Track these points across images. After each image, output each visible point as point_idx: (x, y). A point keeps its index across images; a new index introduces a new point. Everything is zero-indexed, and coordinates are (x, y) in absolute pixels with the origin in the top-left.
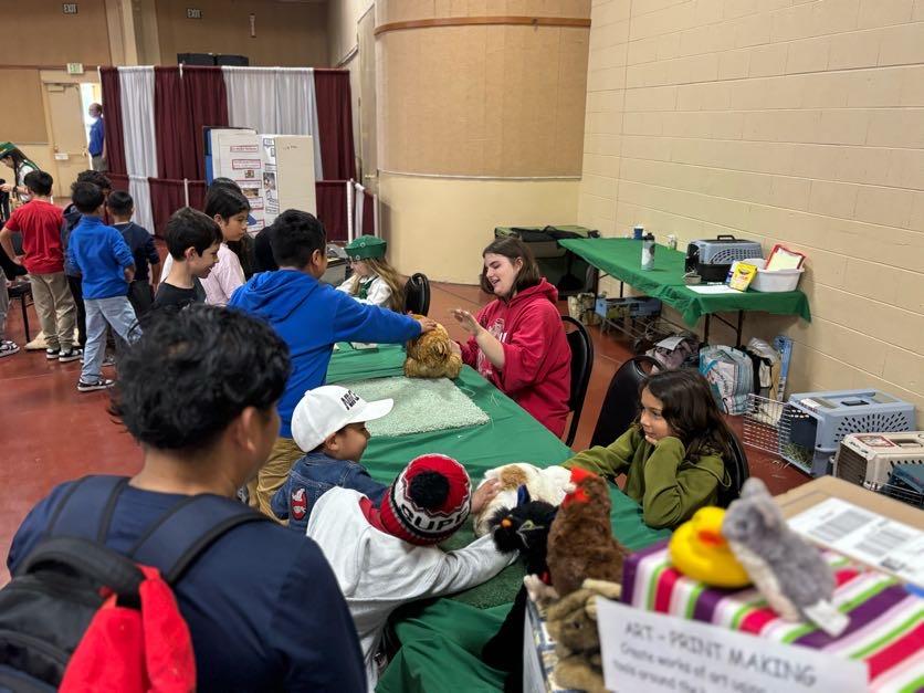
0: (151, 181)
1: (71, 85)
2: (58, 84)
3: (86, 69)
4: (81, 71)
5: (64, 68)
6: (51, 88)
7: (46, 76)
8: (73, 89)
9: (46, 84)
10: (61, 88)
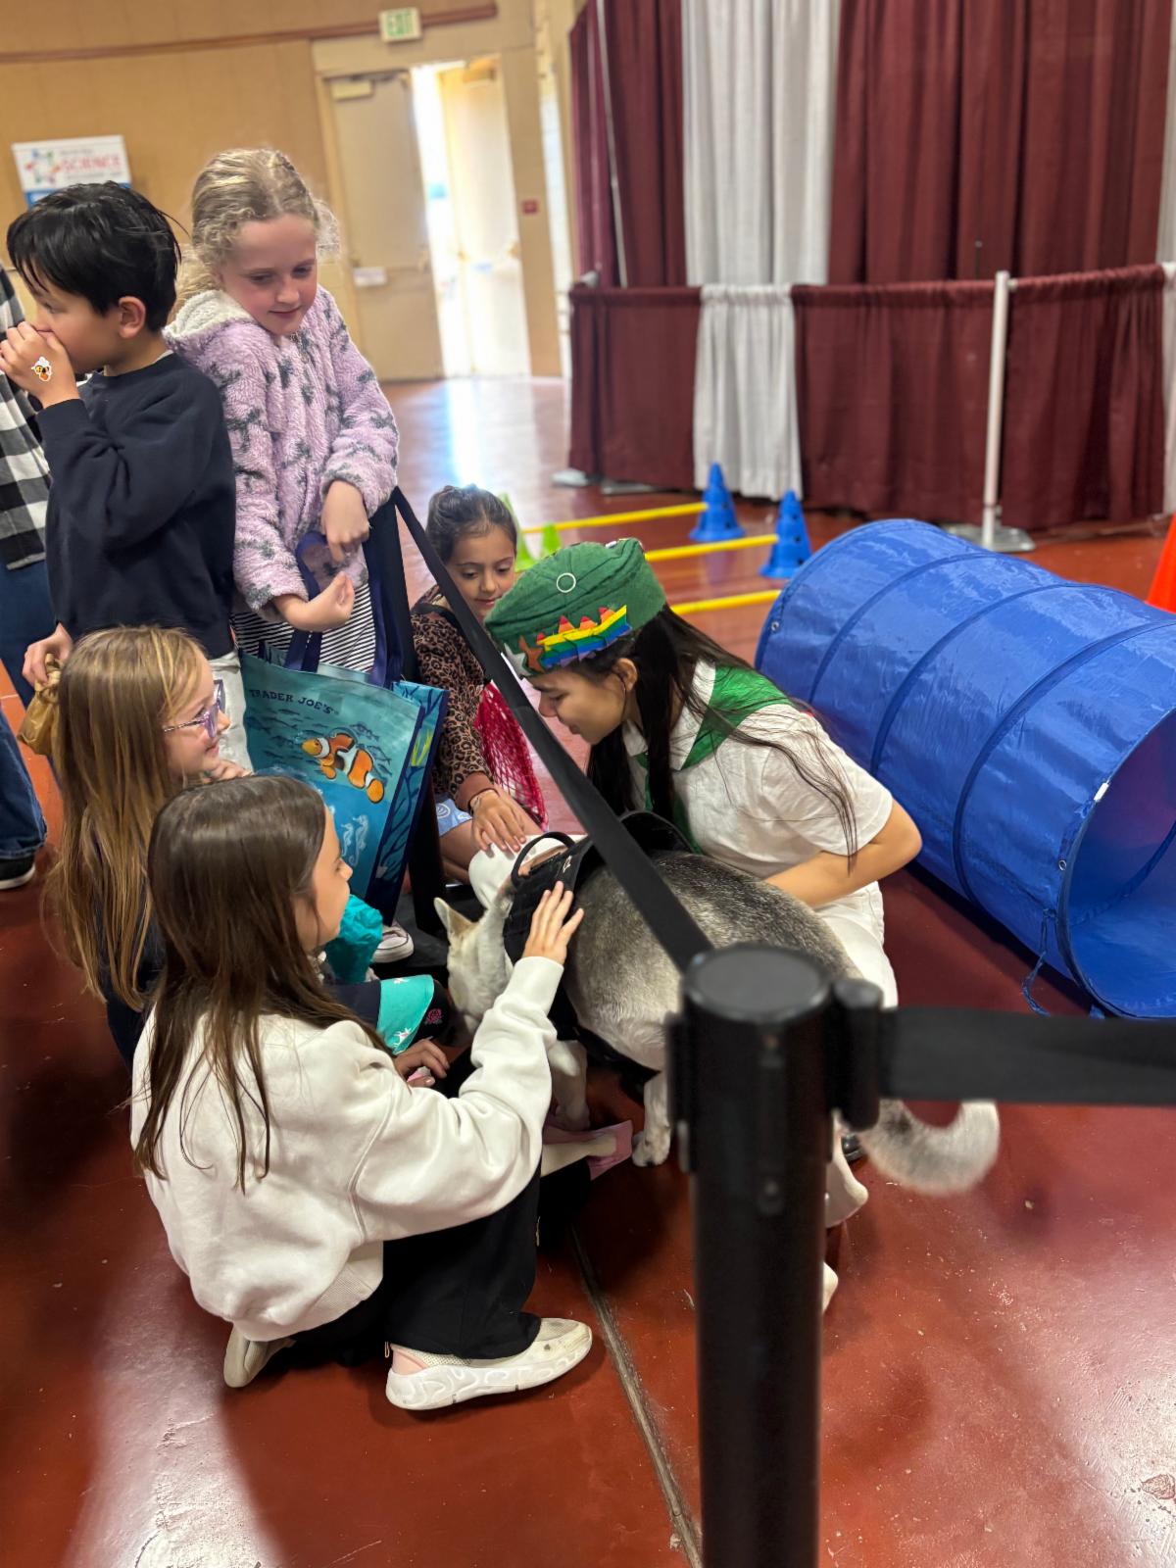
0: (801, 298)
1: (388, 76)
2: (356, 78)
3: (428, 22)
4: (414, 31)
5: (372, 29)
6: (342, 90)
7: (330, 57)
8: (394, 86)
9: (328, 81)
10: (363, 88)
